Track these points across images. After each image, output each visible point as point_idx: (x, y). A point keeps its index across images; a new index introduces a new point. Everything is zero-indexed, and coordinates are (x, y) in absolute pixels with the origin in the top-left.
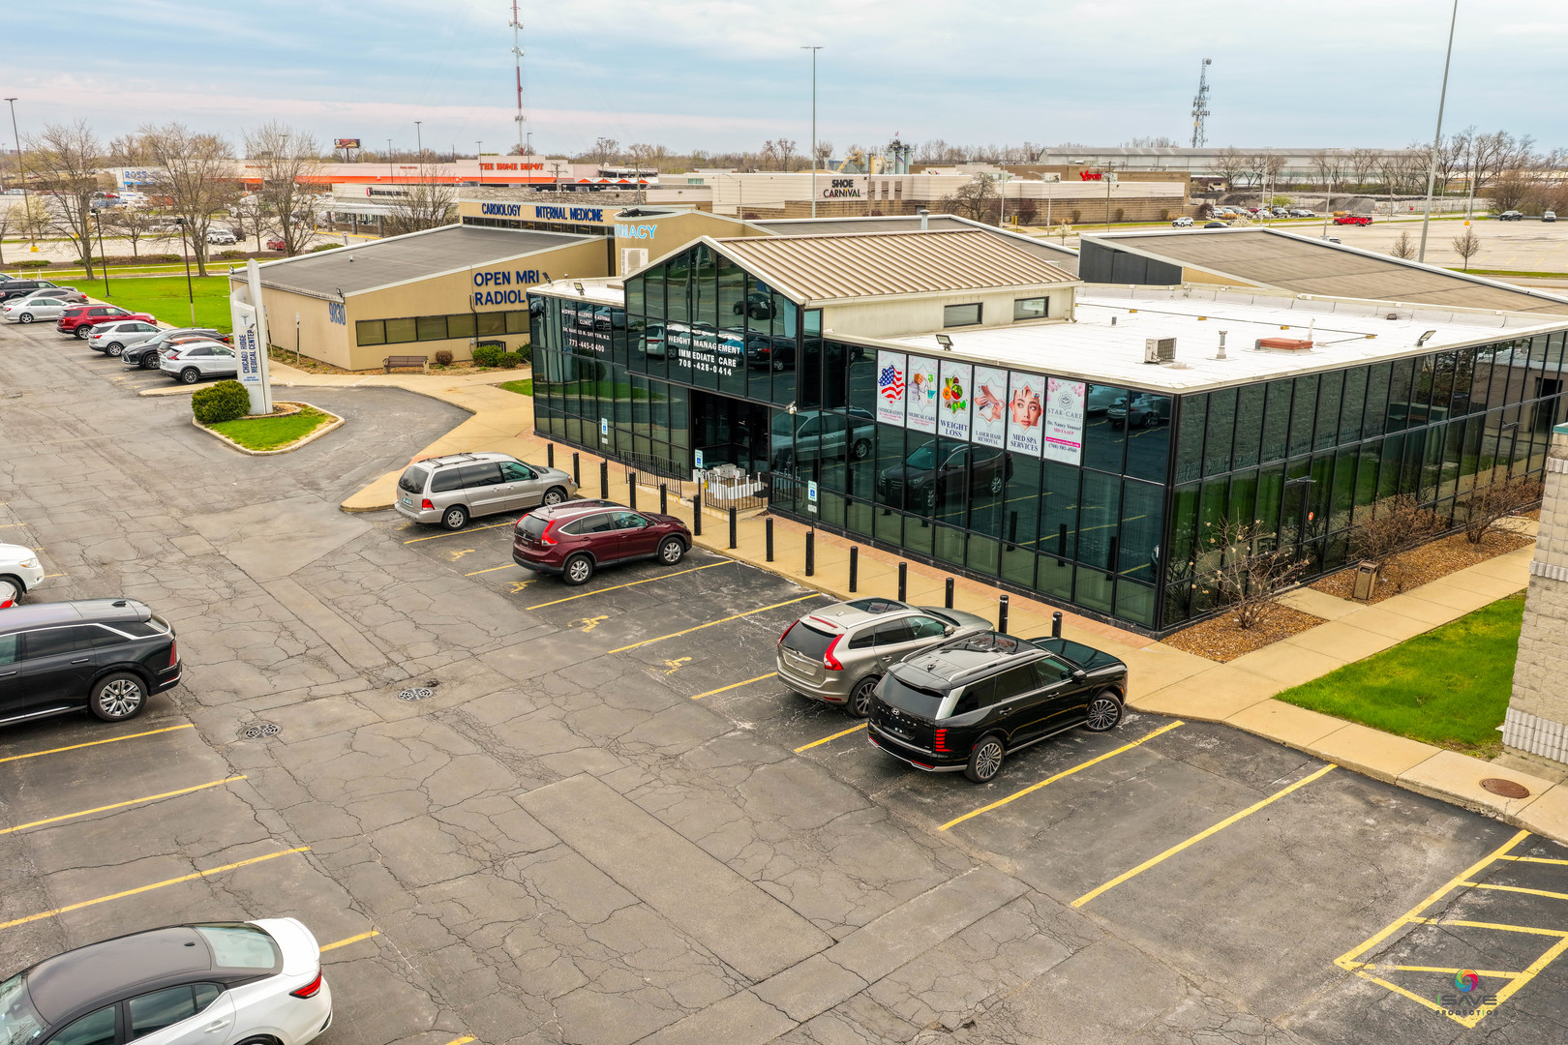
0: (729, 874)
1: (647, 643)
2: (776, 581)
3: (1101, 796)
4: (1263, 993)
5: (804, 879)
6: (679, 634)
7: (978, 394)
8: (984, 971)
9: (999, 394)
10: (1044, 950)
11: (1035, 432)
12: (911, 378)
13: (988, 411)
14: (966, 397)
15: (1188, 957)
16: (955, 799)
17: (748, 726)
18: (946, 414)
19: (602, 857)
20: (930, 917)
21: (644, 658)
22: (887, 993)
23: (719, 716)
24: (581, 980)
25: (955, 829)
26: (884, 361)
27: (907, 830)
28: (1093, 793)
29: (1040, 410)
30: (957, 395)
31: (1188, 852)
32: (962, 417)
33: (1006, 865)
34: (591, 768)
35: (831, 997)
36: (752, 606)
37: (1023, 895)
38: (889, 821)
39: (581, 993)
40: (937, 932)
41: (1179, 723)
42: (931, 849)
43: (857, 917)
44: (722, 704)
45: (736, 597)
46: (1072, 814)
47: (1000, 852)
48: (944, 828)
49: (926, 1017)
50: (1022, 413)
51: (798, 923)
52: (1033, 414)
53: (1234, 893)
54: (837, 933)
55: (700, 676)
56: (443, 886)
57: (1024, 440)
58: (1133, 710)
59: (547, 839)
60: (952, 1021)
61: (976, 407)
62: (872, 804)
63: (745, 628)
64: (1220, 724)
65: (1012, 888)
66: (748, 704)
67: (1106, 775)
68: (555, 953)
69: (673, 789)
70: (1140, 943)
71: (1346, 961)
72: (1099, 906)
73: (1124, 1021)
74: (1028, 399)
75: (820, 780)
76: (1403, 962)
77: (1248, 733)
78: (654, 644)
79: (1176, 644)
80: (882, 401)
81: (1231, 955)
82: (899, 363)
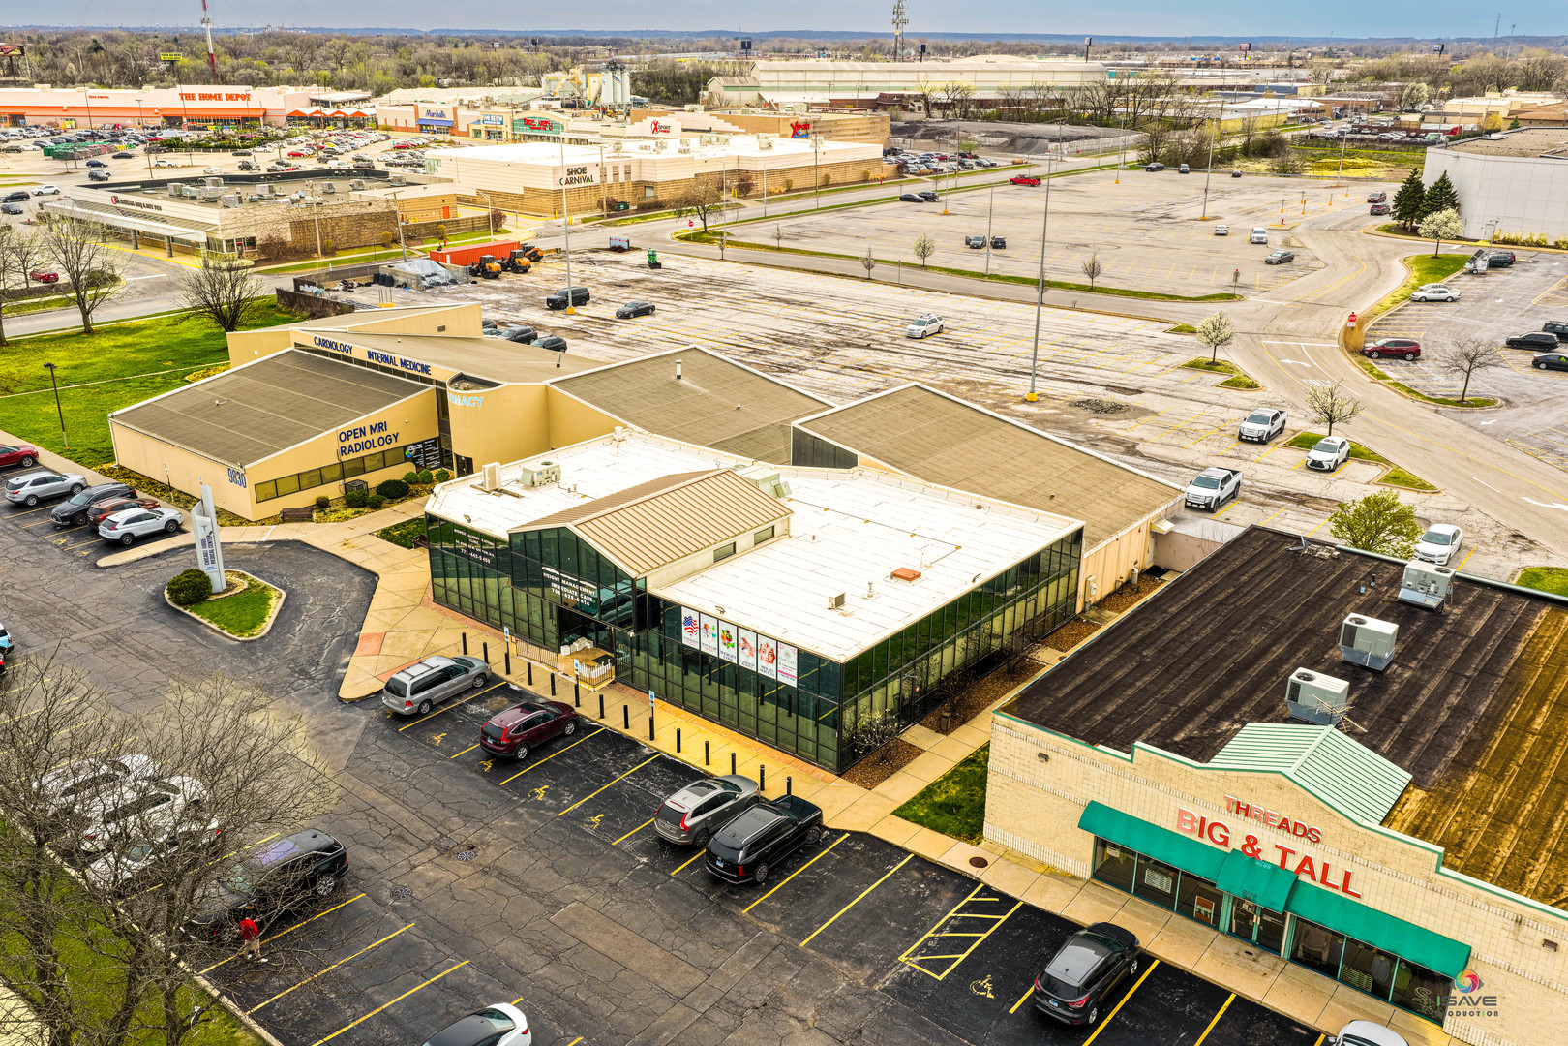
0: (658, 949)
1: (577, 805)
2: (633, 745)
3: (812, 885)
4: (871, 977)
5: (690, 947)
6: (591, 796)
7: (741, 642)
8: (768, 981)
9: (753, 644)
10: (790, 969)
11: (773, 667)
12: (702, 626)
13: (747, 651)
14: (734, 641)
15: (845, 964)
16: (749, 895)
17: (645, 860)
18: (723, 648)
19: (601, 947)
20: (744, 959)
21: (579, 816)
22: (733, 997)
23: (629, 856)
24: (614, 1008)
25: (749, 912)
26: (685, 614)
27: (730, 915)
28: (809, 884)
29: (774, 657)
30: (729, 640)
31: (847, 912)
32: (733, 651)
33: (774, 929)
34: (577, 897)
35: (712, 1001)
36: (625, 769)
37: (781, 944)
38: (723, 913)
39: (617, 1013)
40: (748, 966)
41: (847, 835)
42: (740, 924)
43: (716, 963)
44: (627, 847)
45: (615, 762)
46: (799, 897)
47: (771, 922)
48: (745, 912)
49: (748, 1004)
50: (765, 656)
51: (692, 970)
52: (771, 658)
53: (864, 931)
54: (709, 972)
55: (611, 828)
56: (538, 972)
57: (767, 670)
58: (826, 828)
59: (572, 942)
60: (758, 1004)
61: (740, 648)
62: (712, 902)
63: (626, 787)
64: (866, 834)
65: (775, 940)
66: (642, 845)
67: (815, 873)
68: (599, 997)
69: (620, 905)
70: (827, 960)
71: (902, 958)
72: (810, 945)
73: (820, 995)
74: (768, 650)
75: (687, 891)
76: (923, 955)
77: (878, 838)
78: (580, 806)
79: (848, 779)
80: (685, 633)
81: (861, 961)
82: (695, 616)
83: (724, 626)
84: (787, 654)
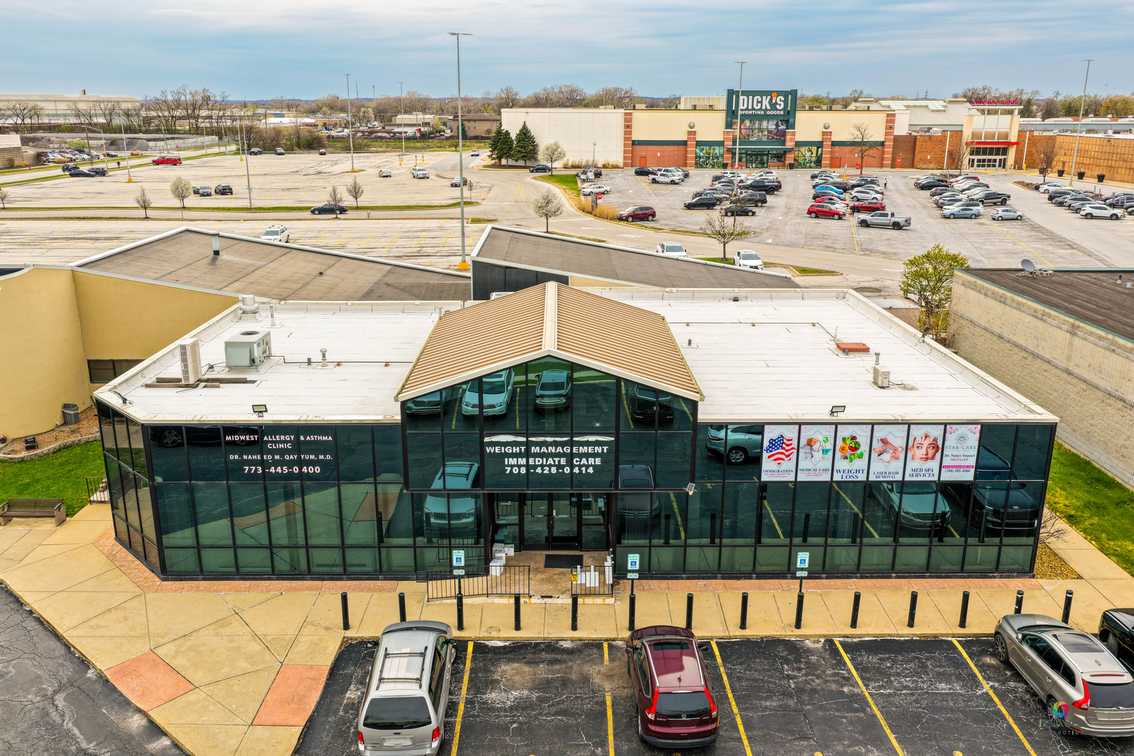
2: (786, 645)
12: (803, 442)
13: (886, 456)
14: (864, 449)
18: (841, 464)
26: (772, 433)
29: (938, 449)
30: (854, 449)
32: (860, 463)
50: (920, 453)
52: (931, 452)
57: (922, 470)
61: (874, 455)
74: (927, 442)
80: (769, 465)
82: (790, 433)
83: (844, 432)
84: (962, 438)
